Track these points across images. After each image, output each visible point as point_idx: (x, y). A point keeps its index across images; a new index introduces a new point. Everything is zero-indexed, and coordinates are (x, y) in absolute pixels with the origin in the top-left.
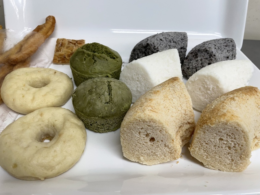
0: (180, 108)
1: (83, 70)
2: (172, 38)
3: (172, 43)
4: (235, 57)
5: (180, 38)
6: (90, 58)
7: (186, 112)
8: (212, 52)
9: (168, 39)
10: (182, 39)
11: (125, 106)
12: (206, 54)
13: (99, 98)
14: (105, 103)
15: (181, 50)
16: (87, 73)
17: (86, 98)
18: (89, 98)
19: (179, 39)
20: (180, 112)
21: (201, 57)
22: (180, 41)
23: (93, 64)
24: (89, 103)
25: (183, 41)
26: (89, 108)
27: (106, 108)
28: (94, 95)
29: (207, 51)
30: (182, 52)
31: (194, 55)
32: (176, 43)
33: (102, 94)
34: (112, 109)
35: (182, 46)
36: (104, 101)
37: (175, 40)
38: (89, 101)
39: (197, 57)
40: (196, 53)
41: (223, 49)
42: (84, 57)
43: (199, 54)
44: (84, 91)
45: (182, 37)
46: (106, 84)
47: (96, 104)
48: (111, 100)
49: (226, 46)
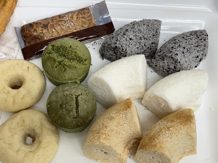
0: (129, 131)
1: (55, 76)
2: (143, 34)
3: (142, 40)
4: (205, 56)
5: (152, 34)
6: (61, 67)
7: (134, 132)
8: (177, 60)
9: (138, 36)
10: (154, 35)
11: (89, 119)
12: (172, 60)
13: (68, 114)
14: (73, 118)
15: (152, 45)
16: (58, 79)
17: (58, 112)
18: (60, 112)
19: (150, 35)
20: (129, 133)
21: (168, 61)
22: (151, 37)
23: (64, 72)
24: (60, 117)
25: (154, 37)
26: (60, 121)
27: (74, 122)
28: (64, 110)
29: (172, 58)
30: (153, 46)
31: (161, 58)
32: (147, 39)
33: (71, 111)
34: (78, 123)
35: (153, 42)
36: (72, 117)
37: (146, 37)
38: (60, 115)
39: (164, 60)
40: (163, 57)
41: (192, 51)
42: (56, 65)
43: (165, 58)
44: (56, 104)
45: (154, 33)
46: (74, 100)
47: (66, 119)
48: (78, 115)
49: (197, 46)
